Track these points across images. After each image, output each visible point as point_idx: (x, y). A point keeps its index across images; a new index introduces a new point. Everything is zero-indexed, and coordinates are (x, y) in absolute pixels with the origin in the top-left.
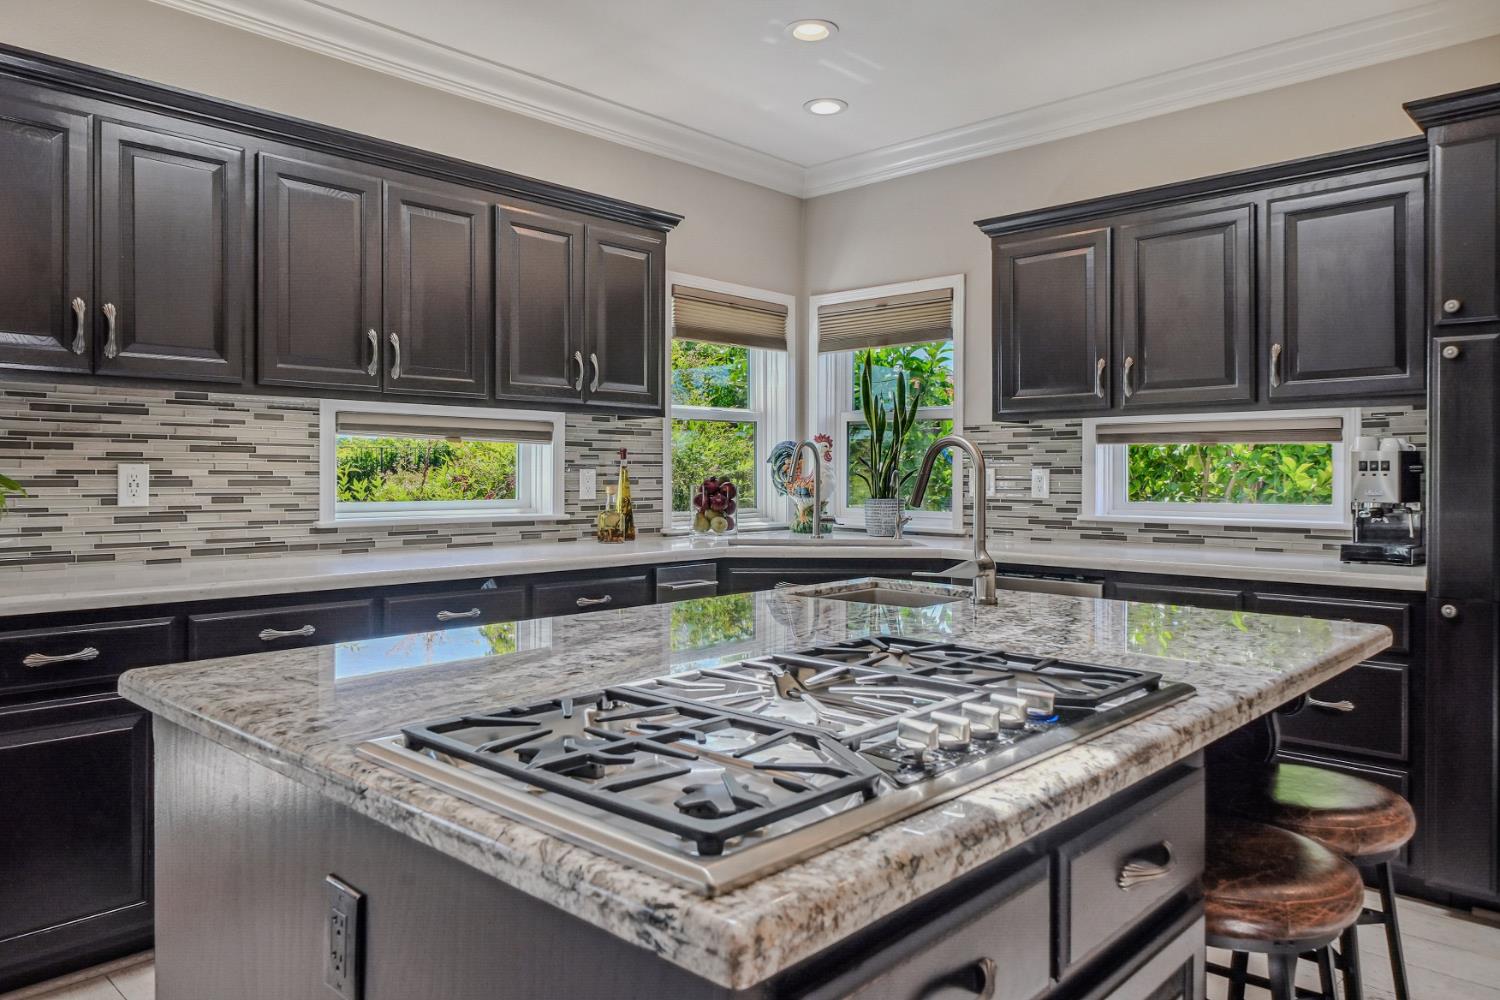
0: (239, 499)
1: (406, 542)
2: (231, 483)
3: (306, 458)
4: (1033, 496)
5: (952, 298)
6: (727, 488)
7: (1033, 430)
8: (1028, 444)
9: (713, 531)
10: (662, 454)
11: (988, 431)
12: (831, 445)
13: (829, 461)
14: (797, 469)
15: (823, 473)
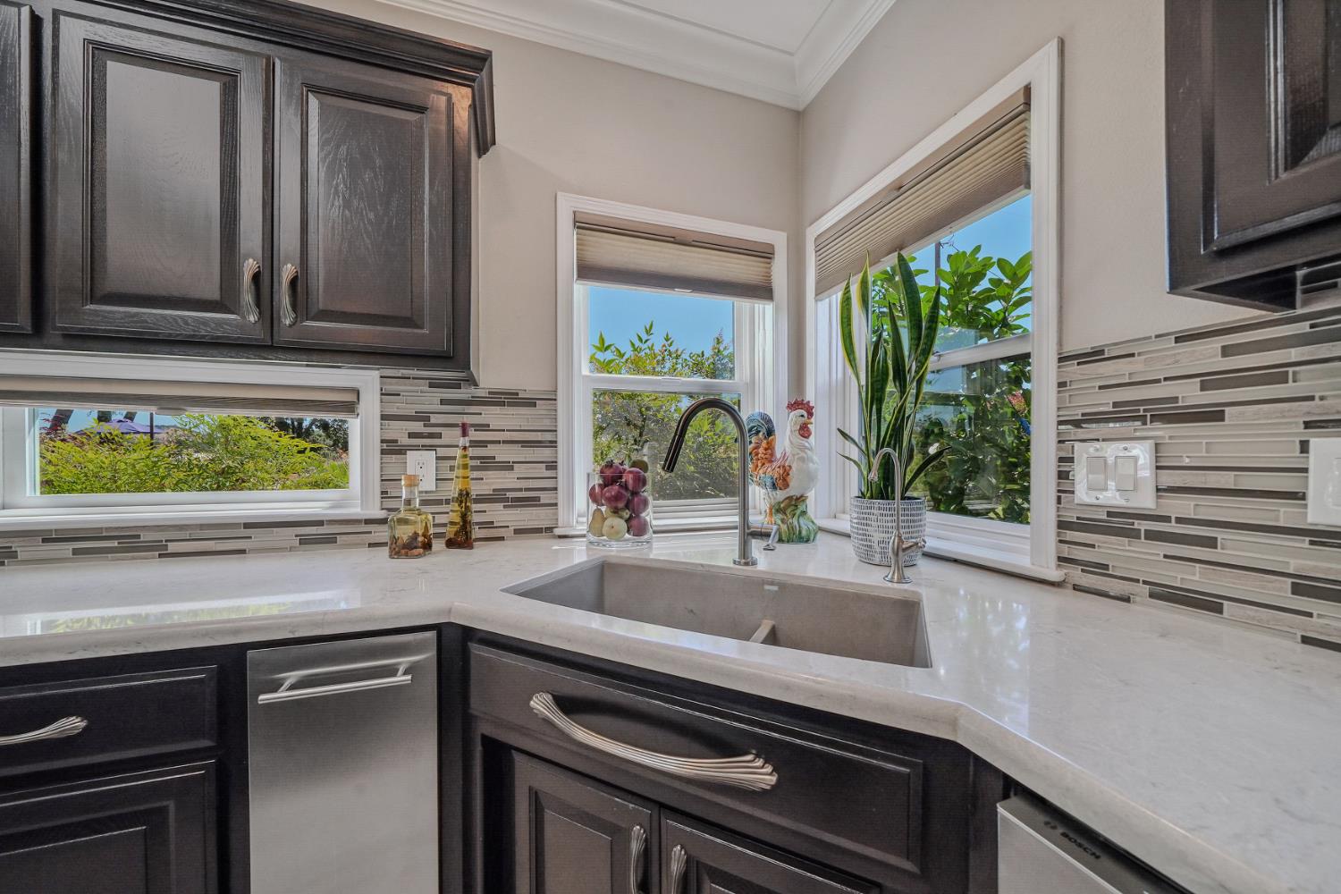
4: (1310, 519)
5: (1028, 104)
6: (631, 476)
7: (1312, 326)
8: (1291, 370)
9: (605, 537)
10: (556, 431)
11: (1132, 355)
12: (810, 414)
13: (807, 437)
14: (766, 449)
15: (794, 455)
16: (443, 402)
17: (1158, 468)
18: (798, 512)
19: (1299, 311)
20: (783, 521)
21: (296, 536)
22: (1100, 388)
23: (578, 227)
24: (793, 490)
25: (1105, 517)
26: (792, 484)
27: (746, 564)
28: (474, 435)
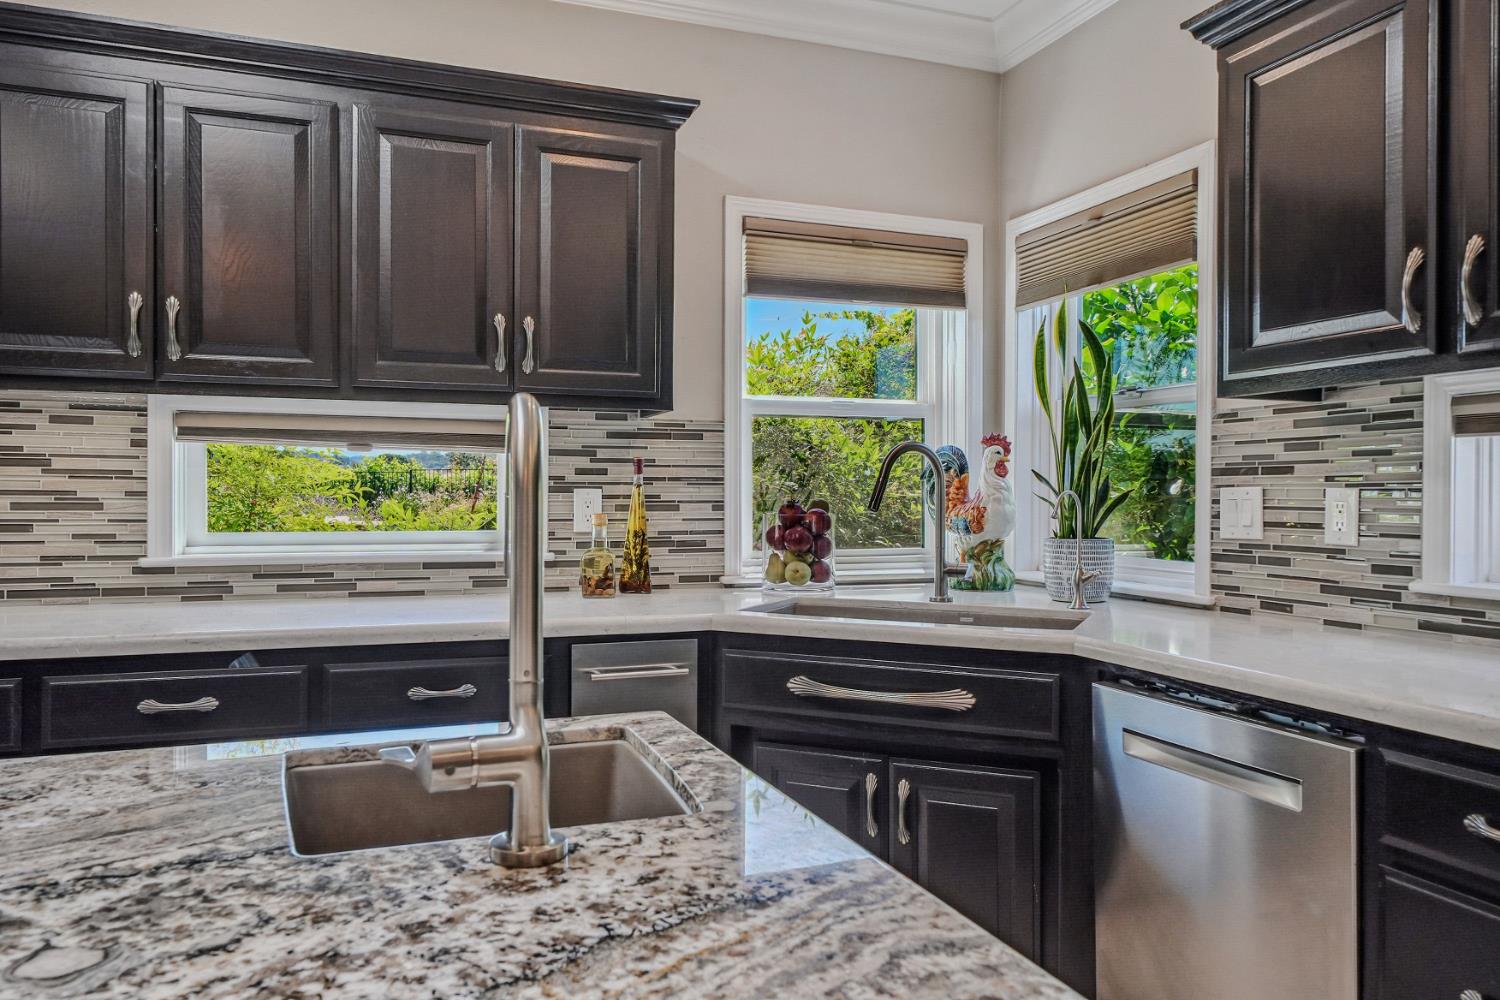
0: (26, 527)
1: (281, 588)
2: (15, 506)
3: (126, 474)
4: (1327, 541)
5: (1195, 185)
6: (814, 518)
7: (1329, 414)
8: (1320, 441)
9: (788, 583)
10: (723, 466)
11: (1252, 419)
12: (1007, 451)
13: (1003, 476)
14: (958, 489)
15: (989, 496)
16: (611, 435)
17: (1265, 508)
18: (993, 558)
19: (1324, 403)
20: (976, 567)
21: (470, 577)
22: (1237, 443)
23: (748, 235)
24: (988, 534)
25: (1237, 548)
26: (987, 527)
27: (943, 600)
28: (648, 472)
